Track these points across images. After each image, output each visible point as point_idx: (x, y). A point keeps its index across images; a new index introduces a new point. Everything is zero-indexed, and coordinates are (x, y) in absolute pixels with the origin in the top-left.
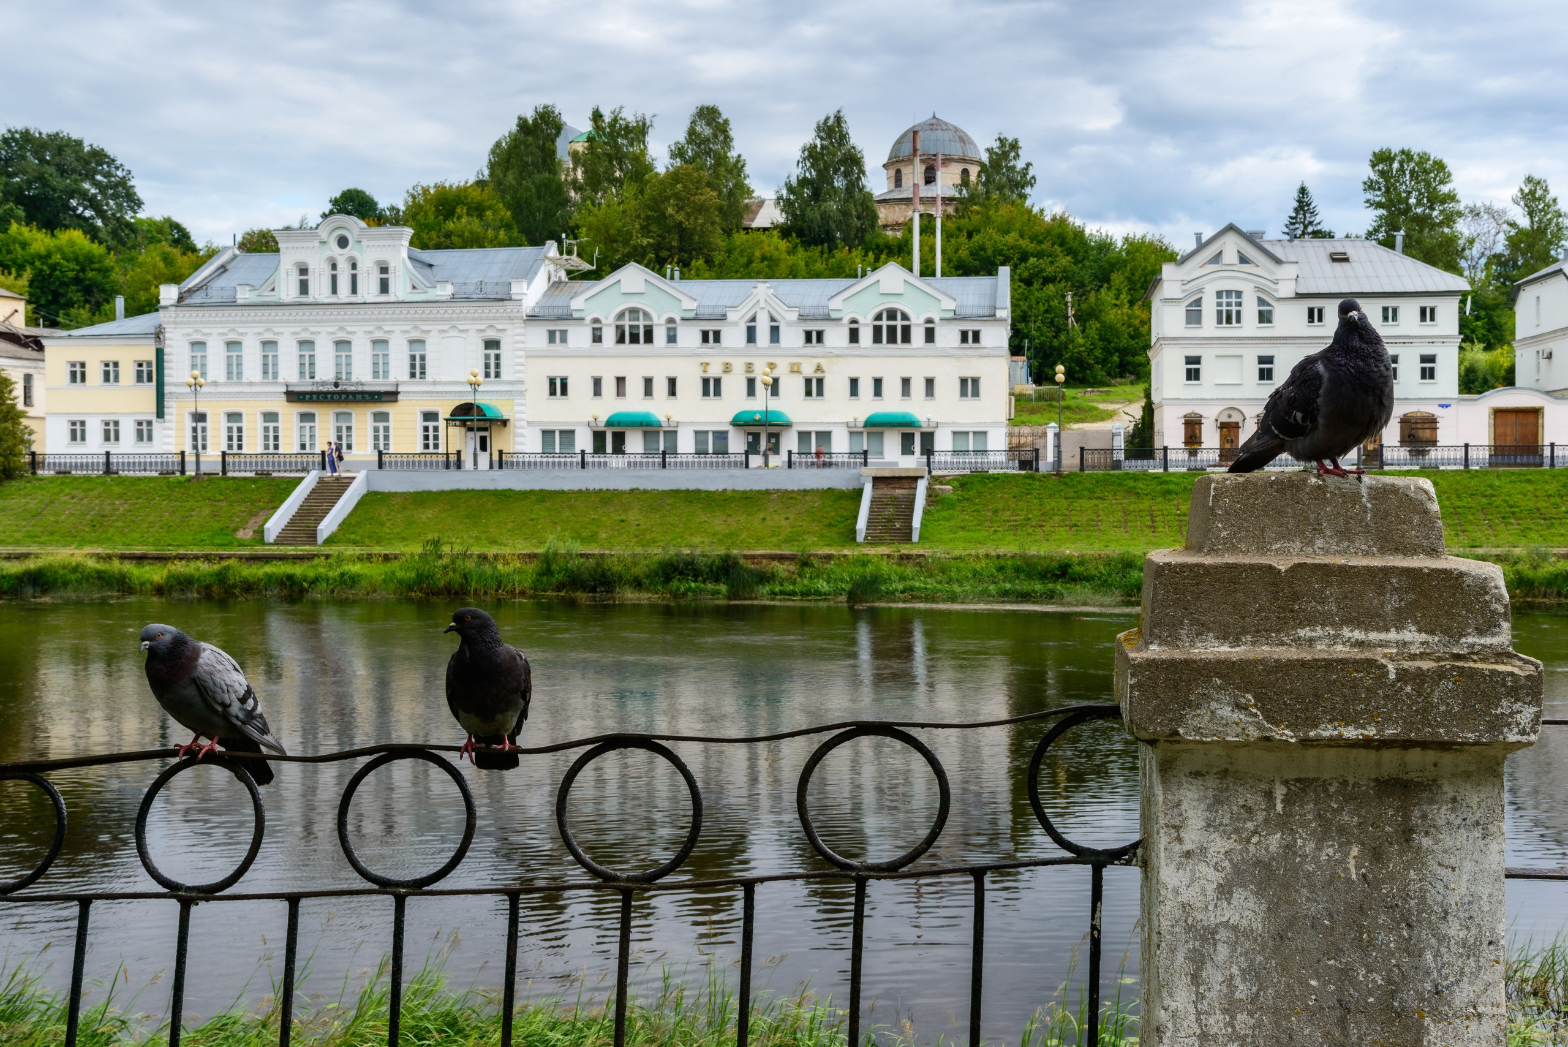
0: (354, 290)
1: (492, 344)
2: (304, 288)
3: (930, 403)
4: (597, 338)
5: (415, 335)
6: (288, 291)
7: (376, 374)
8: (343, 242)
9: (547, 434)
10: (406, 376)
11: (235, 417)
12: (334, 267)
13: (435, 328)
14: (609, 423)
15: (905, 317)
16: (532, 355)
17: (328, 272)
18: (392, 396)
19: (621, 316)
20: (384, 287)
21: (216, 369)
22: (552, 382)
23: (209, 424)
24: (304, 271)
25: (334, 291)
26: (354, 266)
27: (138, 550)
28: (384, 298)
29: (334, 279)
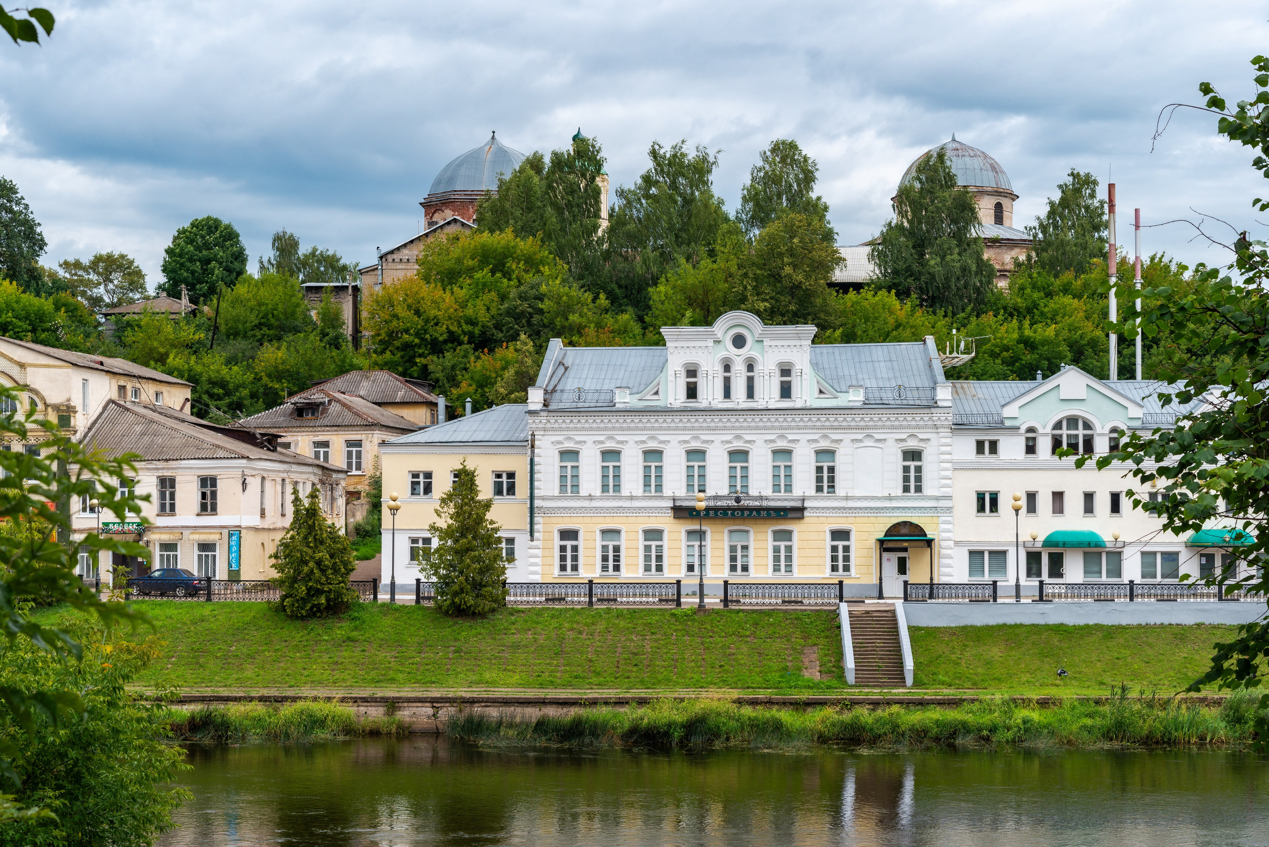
0: (750, 394)
1: (913, 455)
2: (692, 392)
4: (1031, 449)
5: (824, 444)
6: (676, 396)
7: (776, 487)
8: (739, 341)
9: (975, 555)
10: (812, 492)
11: (610, 533)
12: (727, 368)
13: (847, 437)
14: (1047, 543)
16: (959, 467)
17: (721, 374)
18: (797, 512)
19: (1058, 425)
20: (786, 391)
21: (591, 481)
22: (981, 497)
23: (581, 543)
24: (692, 373)
25: (727, 394)
26: (750, 368)
28: (786, 404)
29: (727, 382)
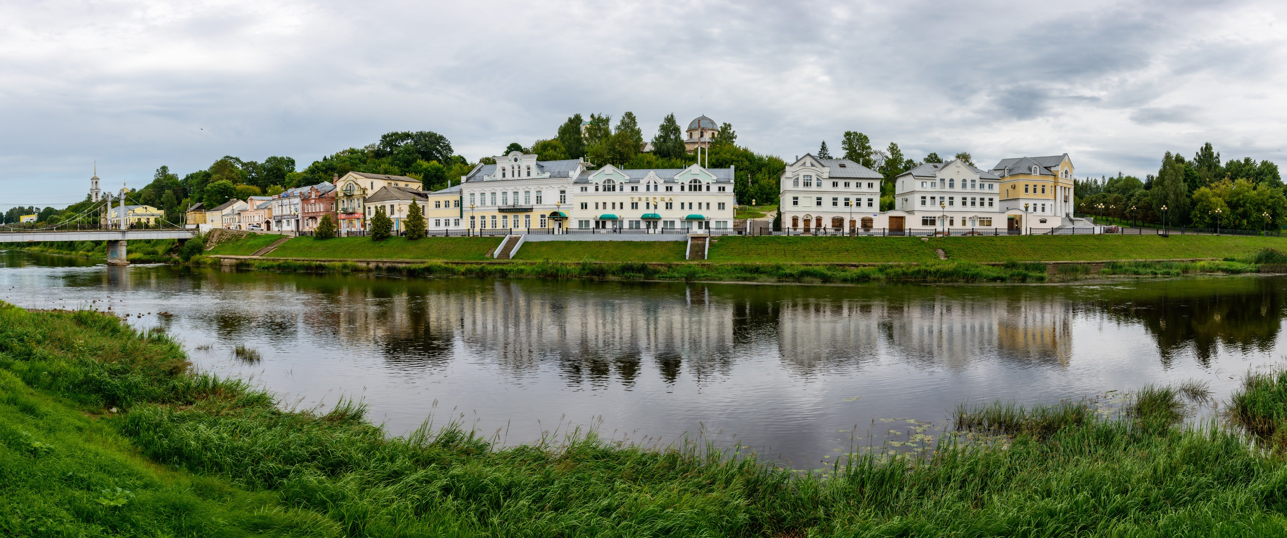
0: (519, 176)
1: (563, 192)
2: (504, 175)
3: (708, 211)
4: (597, 189)
5: (538, 189)
6: (499, 176)
7: (526, 202)
8: (516, 160)
9: (581, 222)
10: (535, 203)
11: (483, 217)
12: (513, 168)
13: (544, 187)
14: (601, 218)
15: (700, 182)
16: (576, 195)
17: (511, 170)
18: (531, 210)
19: (605, 182)
20: (529, 174)
21: (478, 202)
22: (582, 204)
23: (475, 220)
24: (504, 170)
25: (513, 176)
26: (519, 168)
27: (457, 261)
28: (529, 178)
29: (513, 172)
